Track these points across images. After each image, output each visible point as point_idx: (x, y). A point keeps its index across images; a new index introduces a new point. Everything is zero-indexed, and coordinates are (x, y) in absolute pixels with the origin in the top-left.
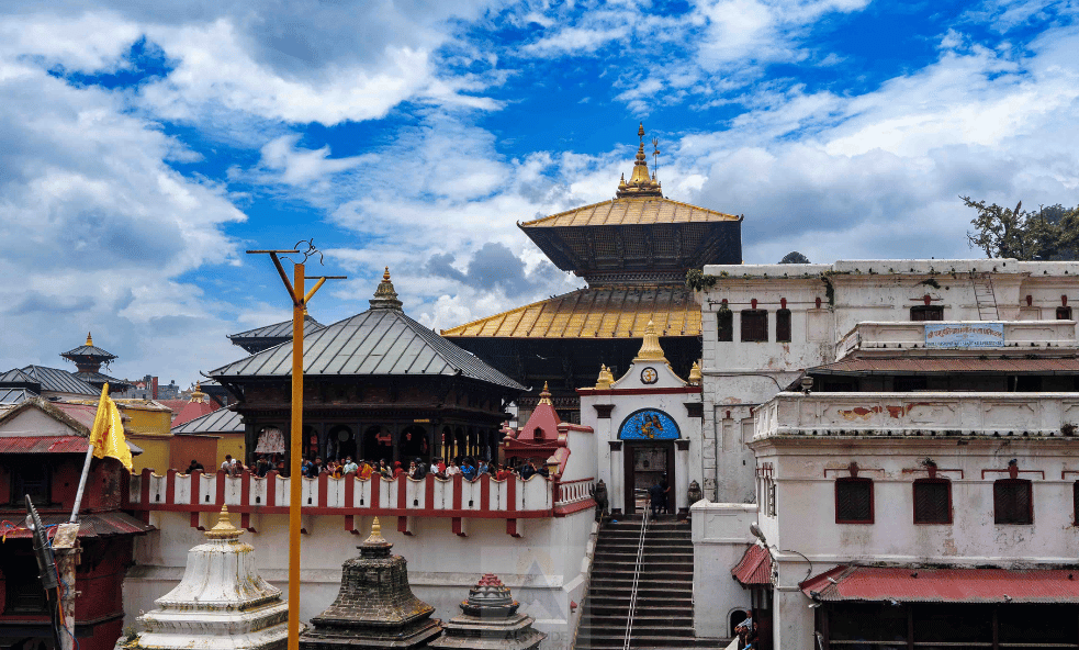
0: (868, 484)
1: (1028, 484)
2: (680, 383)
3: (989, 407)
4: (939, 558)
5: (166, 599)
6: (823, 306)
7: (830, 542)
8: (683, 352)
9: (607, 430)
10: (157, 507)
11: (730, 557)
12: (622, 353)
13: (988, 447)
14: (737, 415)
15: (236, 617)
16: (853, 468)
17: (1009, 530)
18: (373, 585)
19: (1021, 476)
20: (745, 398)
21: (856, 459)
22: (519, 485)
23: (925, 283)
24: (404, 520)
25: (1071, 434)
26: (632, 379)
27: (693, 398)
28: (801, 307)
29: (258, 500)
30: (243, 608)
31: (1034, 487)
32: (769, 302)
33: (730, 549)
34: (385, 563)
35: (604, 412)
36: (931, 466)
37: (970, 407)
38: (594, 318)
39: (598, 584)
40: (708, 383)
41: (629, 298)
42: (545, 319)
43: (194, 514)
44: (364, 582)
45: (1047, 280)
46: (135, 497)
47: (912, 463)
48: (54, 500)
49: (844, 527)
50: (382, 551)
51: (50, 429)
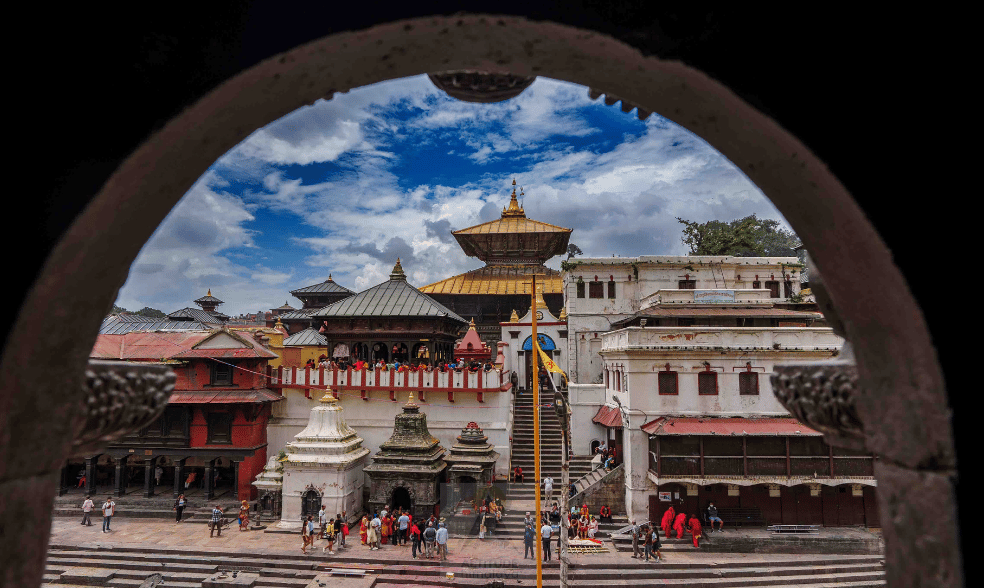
0: (675, 375)
1: (756, 374)
2: (555, 320)
3: (736, 334)
4: (712, 412)
5: (299, 435)
6: (632, 280)
7: (656, 405)
8: (555, 302)
9: (516, 345)
10: (286, 386)
11: (591, 413)
12: (522, 303)
13: (736, 355)
14: (588, 337)
15: (339, 445)
16: (668, 366)
17: (747, 397)
18: (413, 428)
19: (753, 370)
20: (592, 328)
21: (669, 362)
22: (484, 375)
23: (686, 268)
24: (421, 393)
25: (777, 349)
26: (528, 318)
27: (562, 328)
28: (621, 280)
29: (342, 382)
30: (342, 440)
31: (760, 376)
32: (604, 277)
33: (591, 409)
34: (417, 416)
35: (515, 335)
36: (707, 365)
37: (726, 334)
38: (494, 283)
39: (518, 427)
40: (570, 320)
41: (511, 272)
42: (467, 283)
43: (306, 390)
44: (407, 426)
45: (748, 267)
46: (275, 381)
47: (698, 363)
48: (235, 382)
49: (663, 396)
50: (414, 410)
51: (232, 344)
